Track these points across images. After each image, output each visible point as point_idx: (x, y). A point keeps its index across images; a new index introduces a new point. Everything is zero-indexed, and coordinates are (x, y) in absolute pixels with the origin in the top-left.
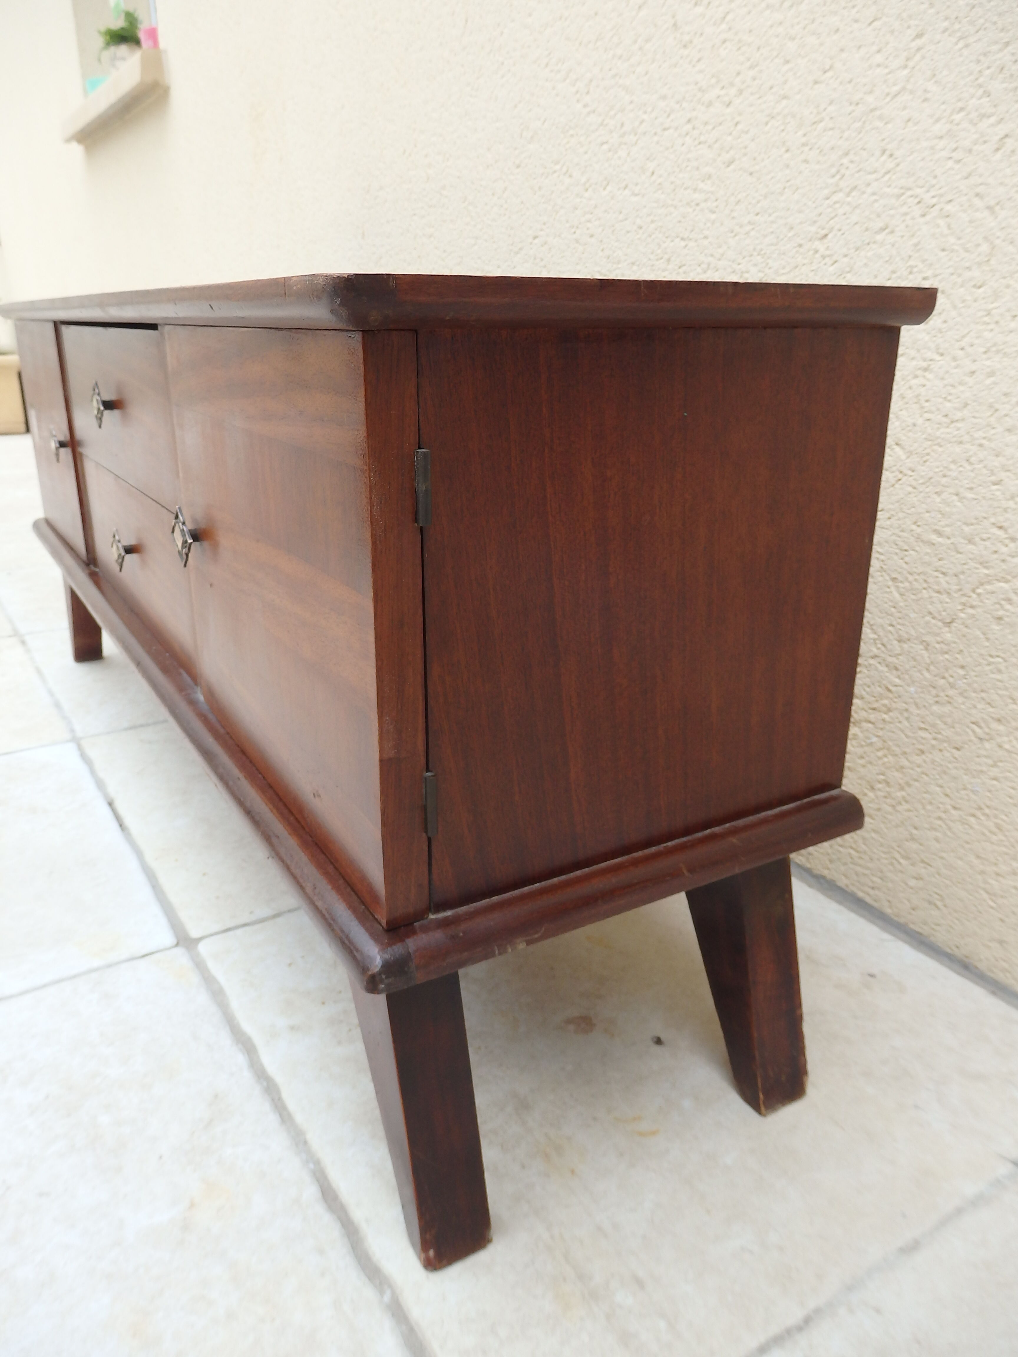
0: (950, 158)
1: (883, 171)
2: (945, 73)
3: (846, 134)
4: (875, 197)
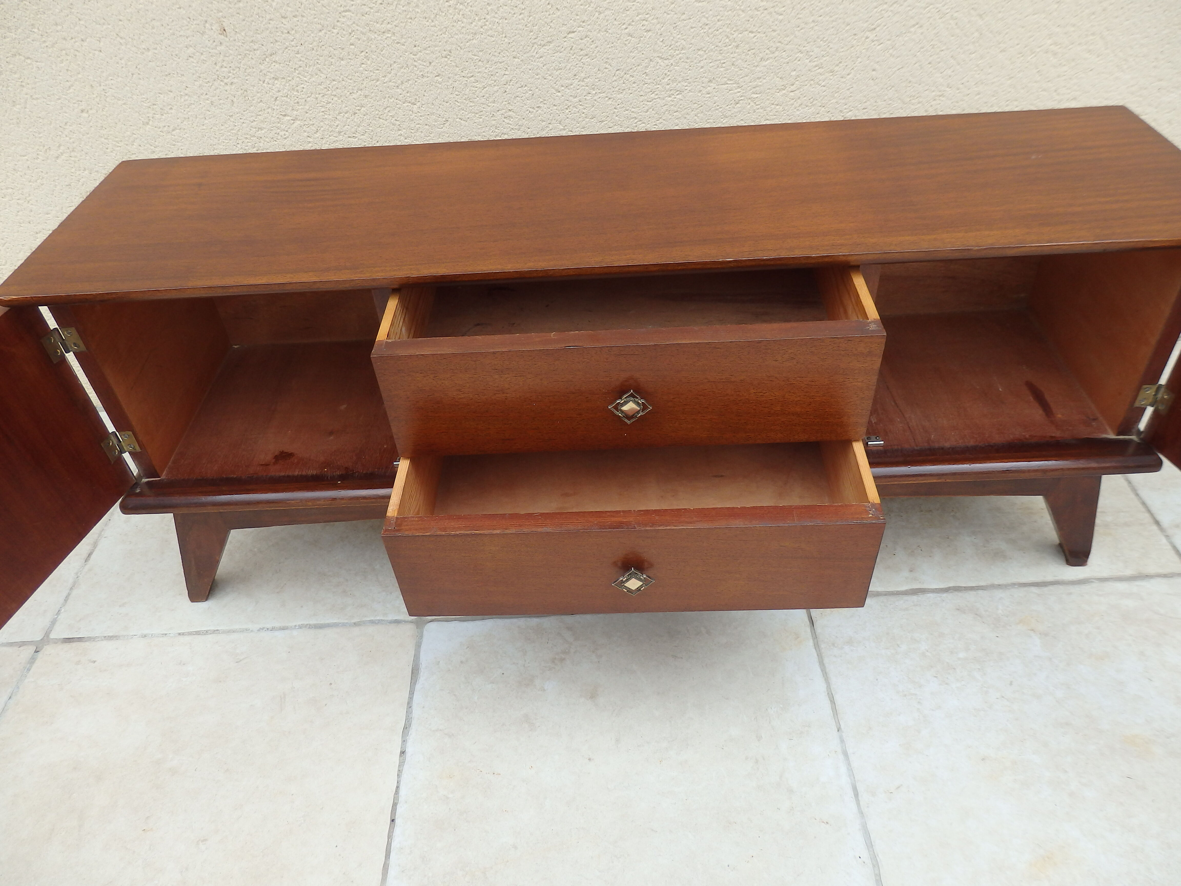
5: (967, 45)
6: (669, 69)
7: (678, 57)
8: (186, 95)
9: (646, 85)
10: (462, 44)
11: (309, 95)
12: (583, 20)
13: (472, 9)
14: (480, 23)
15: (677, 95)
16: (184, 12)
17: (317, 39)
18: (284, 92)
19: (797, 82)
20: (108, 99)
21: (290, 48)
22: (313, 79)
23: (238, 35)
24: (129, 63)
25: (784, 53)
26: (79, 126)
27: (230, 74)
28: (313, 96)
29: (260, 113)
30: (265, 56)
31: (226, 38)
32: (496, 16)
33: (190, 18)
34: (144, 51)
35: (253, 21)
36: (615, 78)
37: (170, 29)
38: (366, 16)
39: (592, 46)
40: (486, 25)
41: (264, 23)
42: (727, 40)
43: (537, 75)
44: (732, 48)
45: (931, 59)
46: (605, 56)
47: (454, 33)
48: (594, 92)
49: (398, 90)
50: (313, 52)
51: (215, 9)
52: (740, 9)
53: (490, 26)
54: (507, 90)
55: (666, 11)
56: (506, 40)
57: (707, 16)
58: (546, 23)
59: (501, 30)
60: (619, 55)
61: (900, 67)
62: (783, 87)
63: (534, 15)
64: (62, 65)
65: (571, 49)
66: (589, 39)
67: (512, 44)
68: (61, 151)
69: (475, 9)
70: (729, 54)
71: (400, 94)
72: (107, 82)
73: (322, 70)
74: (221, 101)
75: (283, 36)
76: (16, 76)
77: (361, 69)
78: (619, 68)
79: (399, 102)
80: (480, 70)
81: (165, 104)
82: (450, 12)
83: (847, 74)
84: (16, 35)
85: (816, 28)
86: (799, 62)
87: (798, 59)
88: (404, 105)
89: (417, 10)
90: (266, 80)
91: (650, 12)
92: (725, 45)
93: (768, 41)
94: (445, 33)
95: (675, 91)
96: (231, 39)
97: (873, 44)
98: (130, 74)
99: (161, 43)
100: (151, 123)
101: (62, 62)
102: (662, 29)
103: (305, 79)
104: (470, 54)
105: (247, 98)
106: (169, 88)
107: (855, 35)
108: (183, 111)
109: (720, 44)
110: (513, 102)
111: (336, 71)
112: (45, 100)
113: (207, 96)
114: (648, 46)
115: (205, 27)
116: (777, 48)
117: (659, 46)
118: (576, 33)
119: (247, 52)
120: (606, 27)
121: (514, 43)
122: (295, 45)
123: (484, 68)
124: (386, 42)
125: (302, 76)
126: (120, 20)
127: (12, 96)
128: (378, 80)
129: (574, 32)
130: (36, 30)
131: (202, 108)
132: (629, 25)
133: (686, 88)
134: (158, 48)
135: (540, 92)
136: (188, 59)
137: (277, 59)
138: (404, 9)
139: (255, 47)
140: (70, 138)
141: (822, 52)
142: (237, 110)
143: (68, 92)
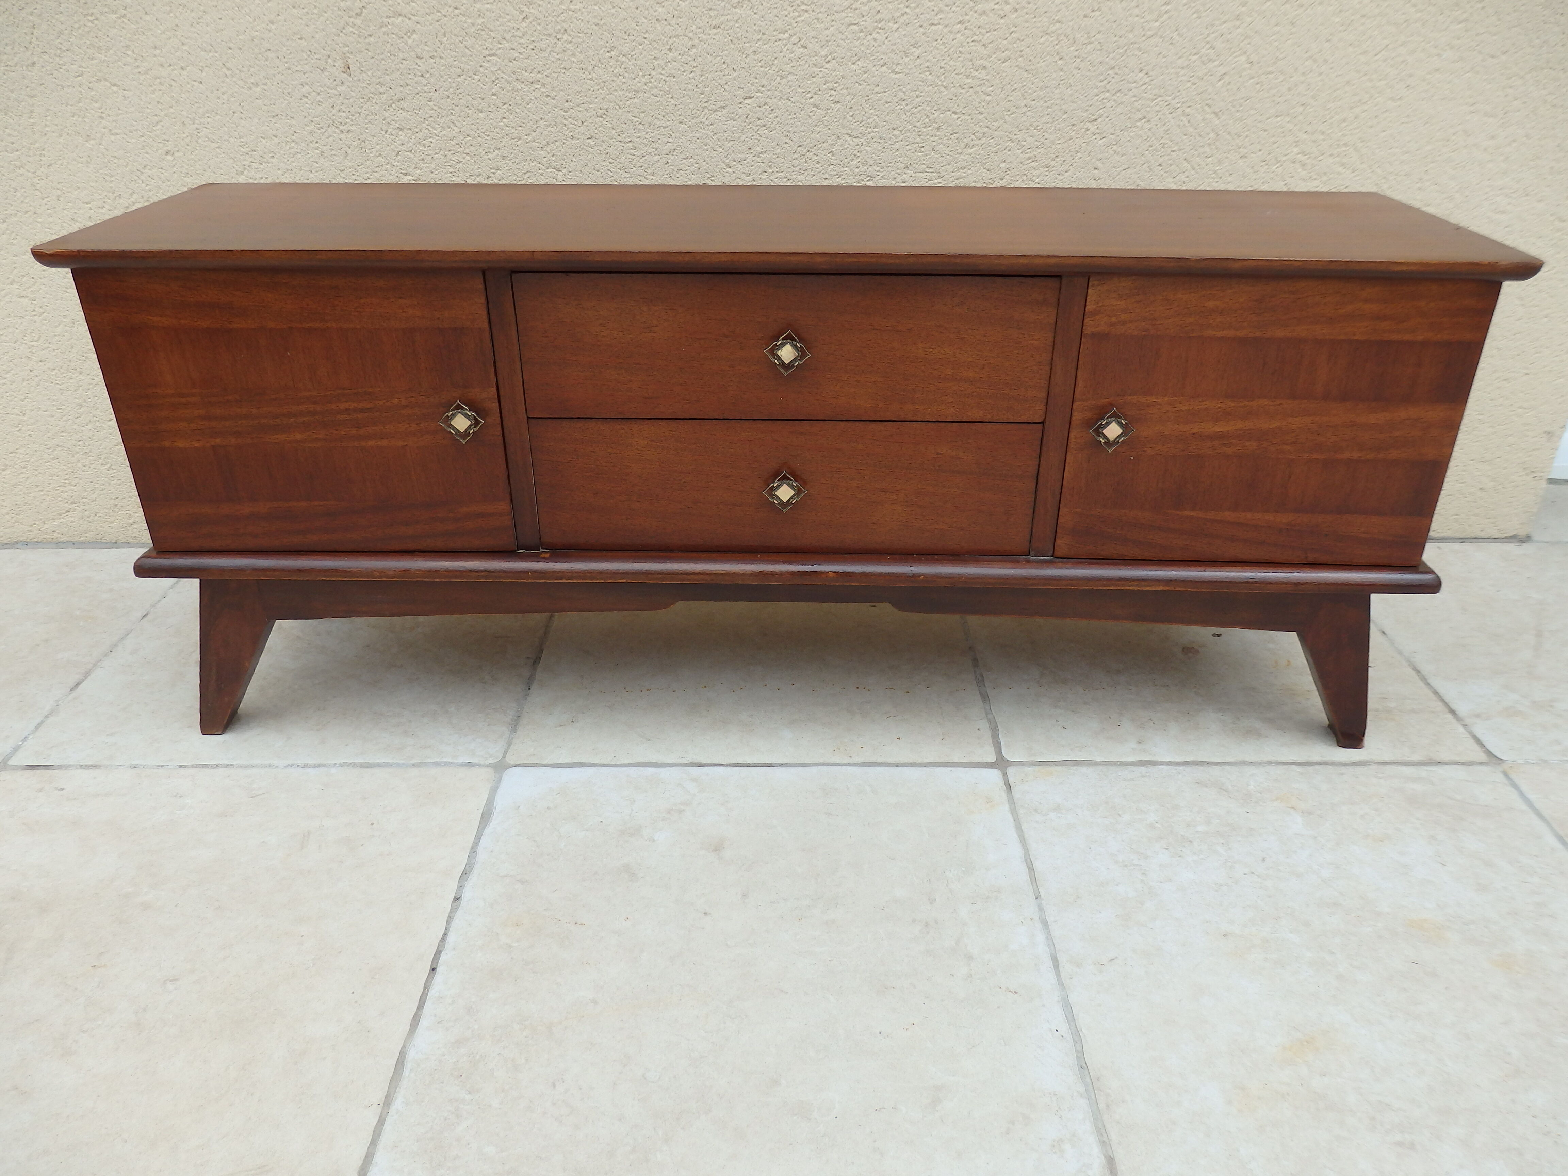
0: (1189, 81)
1: (1141, 83)
2: (1185, 30)
3: (1112, 55)
4: (1134, 99)
5: (1203, 146)
6: (859, 150)
7: (869, 136)
8: (293, 141)
9: (832, 167)
10: (621, 103)
11: (437, 151)
12: (762, 84)
13: (636, 62)
14: (644, 80)
15: (868, 181)
16: (306, 44)
17: (454, 85)
18: (409, 145)
19: (1007, 177)
20: (200, 141)
21: (421, 94)
22: (444, 132)
23: (364, 75)
24: (232, 99)
25: (992, 140)
26: (160, 170)
27: (348, 121)
28: (442, 152)
29: (376, 169)
30: (391, 102)
31: (349, 77)
32: (663, 72)
33: (310, 51)
34: (251, 85)
35: (383, 59)
36: (796, 155)
37: (286, 63)
38: (514, 62)
39: (771, 116)
40: (650, 82)
41: (395, 63)
42: (927, 120)
43: (706, 146)
44: (932, 130)
45: (1161, 160)
46: (785, 128)
47: (613, 89)
48: (771, 171)
49: (542, 152)
50: (449, 100)
51: (341, 43)
52: (942, 85)
53: (655, 84)
54: (669, 161)
55: (858, 81)
56: (672, 102)
57: (904, 90)
58: (720, 84)
59: (668, 89)
60: (802, 129)
61: (1126, 167)
62: (990, 181)
63: (707, 75)
64: (153, 96)
65: (747, 118)
66: (768, 107)
67: (679, 107)
68: (132, 200)
69: (639, 63)
70: (928, 137)
71: (545, 157)
72: (203, 120)
73: (455, 122)
74: (333, 152)
75: (416, 79)
76: (97, 105)
77: (502, 124)
78: (801, 144)
79: (542, 166)
80: (639, 135)
81: (266, 150)
82: (611, 64)
83: (1065, 170)
84: (106, 56)
85: (1029, 113)
86: (1009, 153)
87: (1008, 149)
88: (547, 170)
89: (573, 59)
90: (389, 130)
91: (840, 81)
92: (924, 125)
93: (973, 124)
94: (602, 88)
95: (865, 176)
96: (355, 79)
97: (1094, 137)
98: (231, 112)
99: (273, 78)
100: (246, 172)
101: (153, 92)
102: (852, 102)
103: (435, 132)
104: (630, 115)
105: (364, 150)
106: (274, 132)
107: (1073, 125)
108: (286, 161)
109: (918, 124)
110: (675, 176)
111: (472, 124)
112: (125, 136)
113: (317, 145)
114: (836, 120)
115: (327, 62)
116: (984, 134)
117: (848, 122)
118: (753, 99)
119: (371, 95)
120: (789, 95)
121: (681, 106)
122: (427, 91)
123: (644, 133)
124: (533, 94)
125: (432, 127)
126: (230, 48)
127: (87, 128)
128: (520, 139)
129: (751, 98)
130: (129, 53)
131: (309, 158)
132: (815, 93)
133: (878, 173)
134: (269, 84)
135: (708, 166)
136: (301, 99)
137: (405, 106)
138: (558, 57)
139: (381, 90)
140: (147, 185)
141: (1036, 143)
142: (350, 164)
143: (154, 128)
